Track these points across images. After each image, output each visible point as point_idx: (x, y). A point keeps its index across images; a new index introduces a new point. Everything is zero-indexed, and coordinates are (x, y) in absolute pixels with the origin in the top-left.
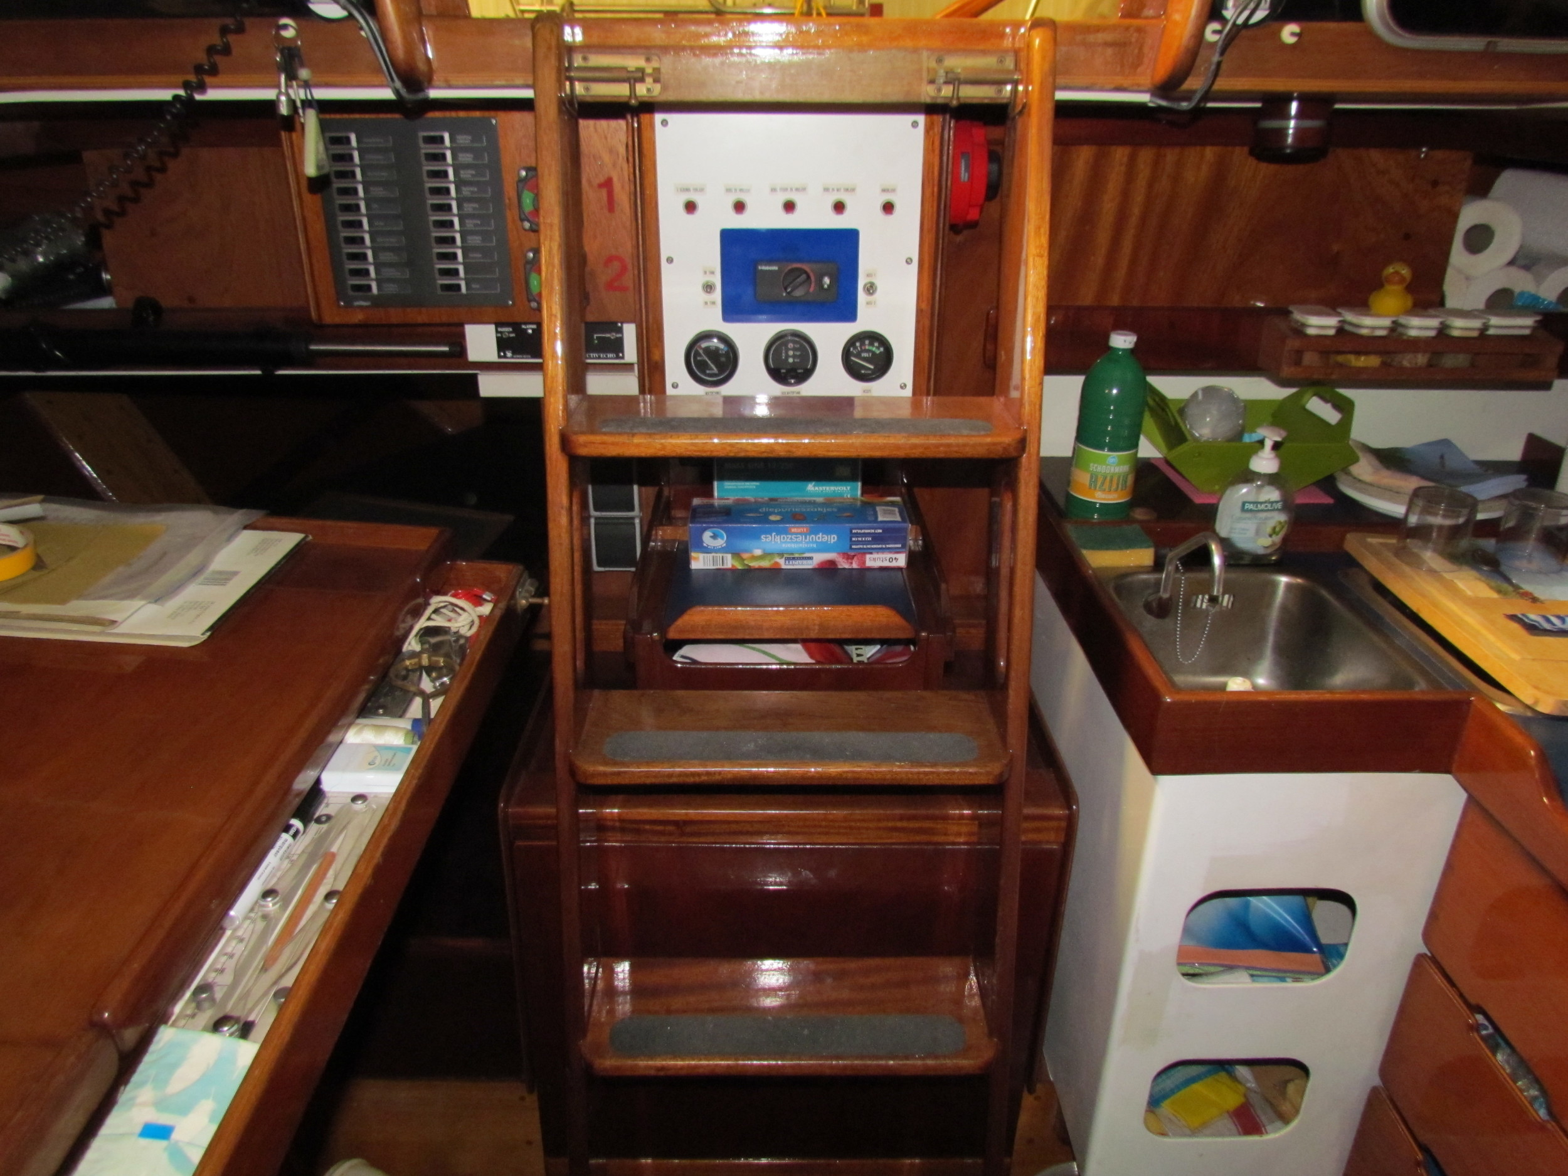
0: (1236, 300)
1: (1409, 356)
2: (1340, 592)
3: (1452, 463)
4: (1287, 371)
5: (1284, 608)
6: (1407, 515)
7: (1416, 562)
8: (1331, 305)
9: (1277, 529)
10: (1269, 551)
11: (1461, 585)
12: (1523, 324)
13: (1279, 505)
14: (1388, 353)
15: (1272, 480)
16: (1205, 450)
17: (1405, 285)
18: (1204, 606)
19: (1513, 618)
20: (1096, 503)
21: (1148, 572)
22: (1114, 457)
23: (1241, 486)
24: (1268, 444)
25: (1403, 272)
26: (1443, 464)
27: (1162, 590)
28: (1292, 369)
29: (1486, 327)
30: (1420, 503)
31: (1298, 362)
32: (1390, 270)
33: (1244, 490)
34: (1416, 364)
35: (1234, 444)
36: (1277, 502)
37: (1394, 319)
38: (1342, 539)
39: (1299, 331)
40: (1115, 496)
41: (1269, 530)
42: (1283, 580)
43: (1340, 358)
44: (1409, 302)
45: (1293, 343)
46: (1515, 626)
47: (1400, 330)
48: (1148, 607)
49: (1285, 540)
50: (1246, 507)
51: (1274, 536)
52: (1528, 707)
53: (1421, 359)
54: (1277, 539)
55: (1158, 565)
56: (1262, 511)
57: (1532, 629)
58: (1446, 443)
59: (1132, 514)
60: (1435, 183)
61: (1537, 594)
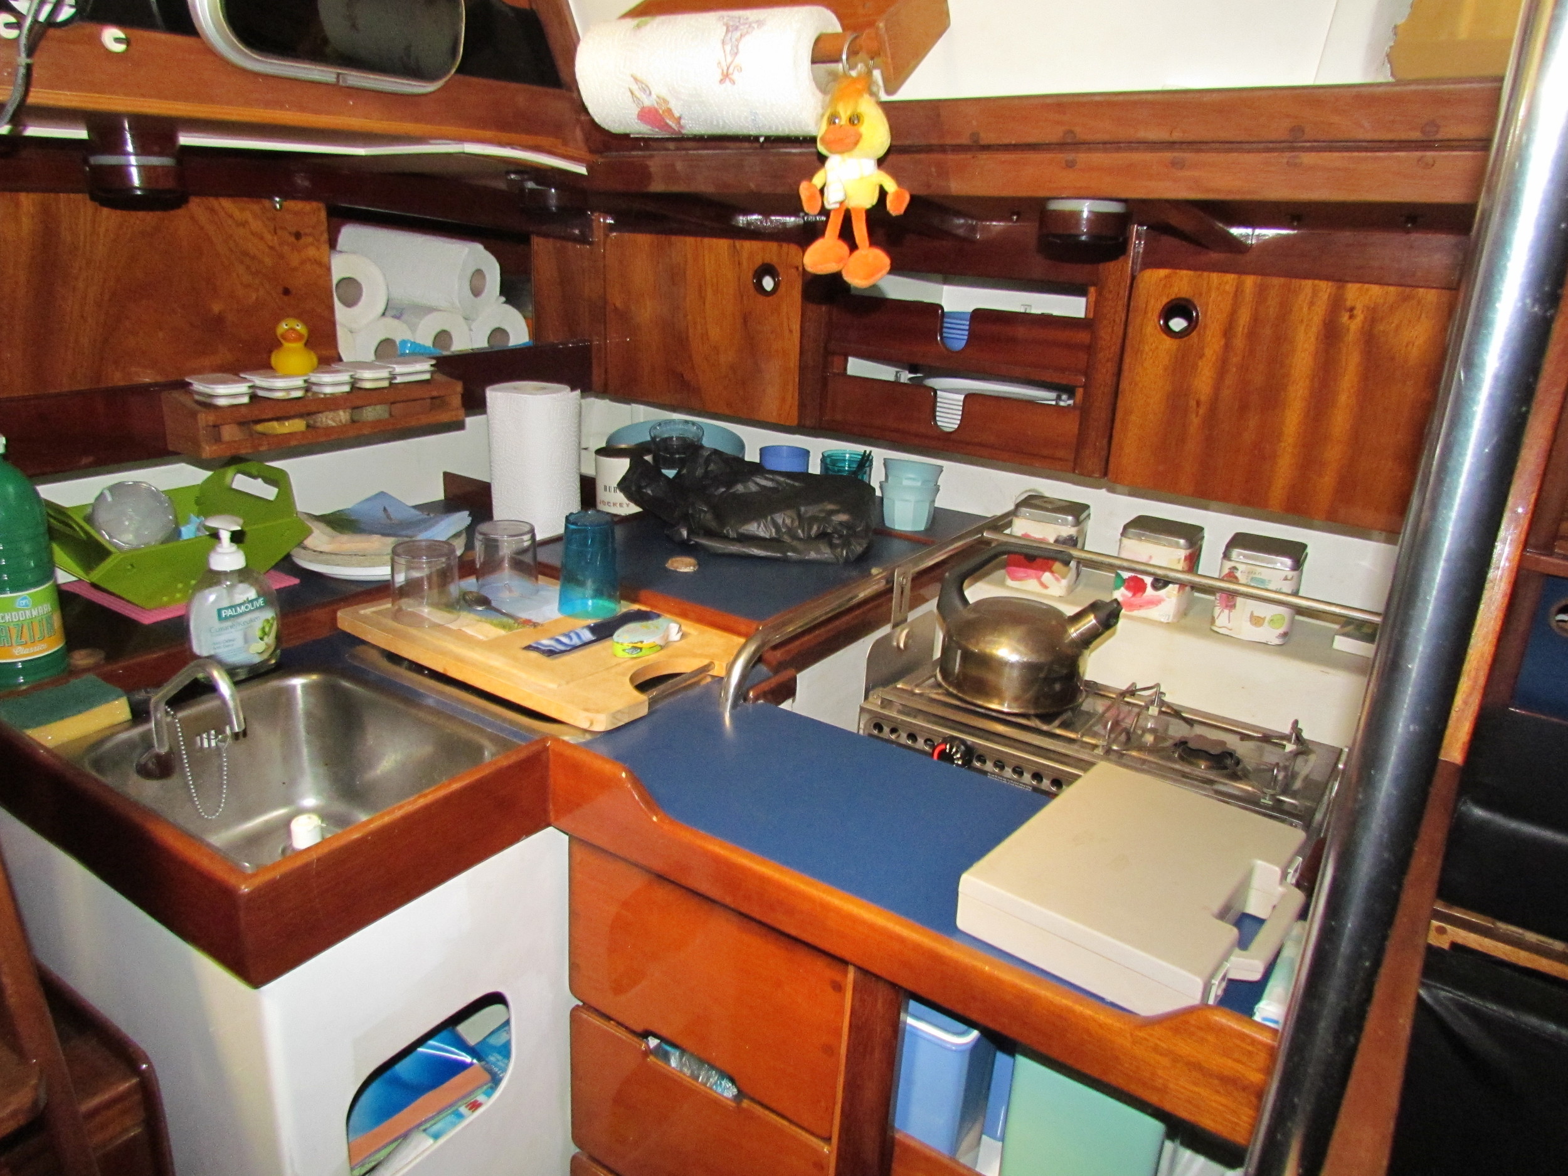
0: (118, 379)
1: (331, 415)
2: (358, 675)
3: (396, 515)
4: (208, 451)
5: (309, 714)
6: (393, 575)
7: (418, 621)
8: (233, 370)
9: (267, 629)
10: (265, 656)
11: (469, 631)
12: (421, 370)
13: (261, 601)
14: (309, 414)
15: (243, 575)
16: (136, 560)
17: (304, 341)
18: (213, 743)
19: (529, 648)
20: (15, 663)
21: (127, 729)
22: (25, 598)
23: (207, 591)
24: (225, 536)
25: (298, 328)
26: (389, 517)
27: (156, 745)
28: (215, 448)
29: (393, 377)
30: (402, 561)
31: (218, 439)
32: (283, 327)
33: (212, 598)
34: (341, 421)
35: (170, 545)
36: (256, 600)
37: (305, 378)
38: (334, 619)
39: (208, 405)
40: (44, 646)
41: (259, 633)
42: (298, 683)
43: (260, 428)
44: (315, 360)
45: (205, 419)
46: (534, 655)
47: (315, 389)
48: (145, 772)
49: (278, 638)
50: (224, 615)
51: (266, 638)
52: (585, 731)
53: (343, 416)
54: (270, 639)
55: (140, 714)
56: (242, 614)
57: (551, 653)
58: (382, 494)
59: (72, 661)
60: (298, 236)
61: (535, 619)
